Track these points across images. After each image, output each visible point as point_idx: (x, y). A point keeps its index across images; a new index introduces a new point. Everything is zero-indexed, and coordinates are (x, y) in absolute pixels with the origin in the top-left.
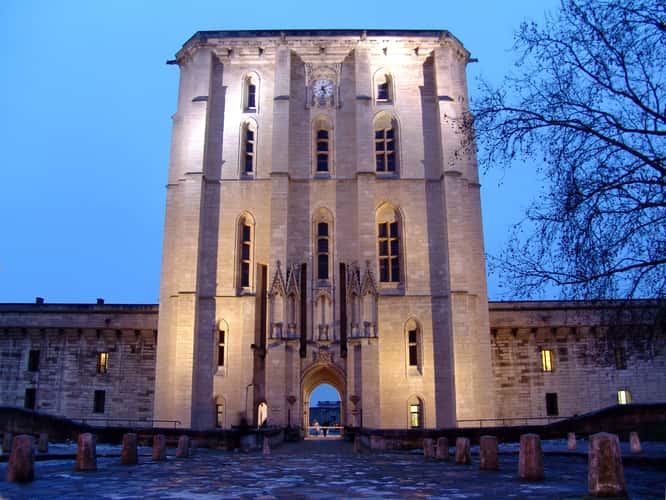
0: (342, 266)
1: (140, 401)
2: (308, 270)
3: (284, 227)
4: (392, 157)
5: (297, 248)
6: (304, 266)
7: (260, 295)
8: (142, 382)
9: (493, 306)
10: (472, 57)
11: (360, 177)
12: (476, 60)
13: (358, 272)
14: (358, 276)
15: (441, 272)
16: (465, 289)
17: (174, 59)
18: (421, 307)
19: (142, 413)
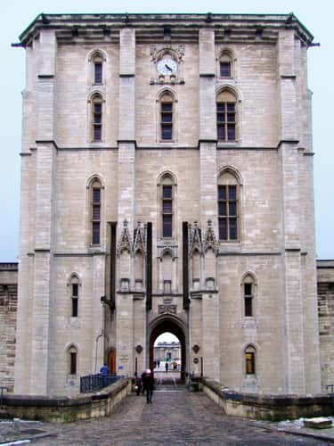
0: (185, 226)
1: (9, 347)
2: (154, 229)
3: (131, 189)
4: (232, 126)
5: (144, 210)
6: (149, 226)
7: (109, 252)
8: (10, 332)
9: (321, 264)
10: (314, 42)
11: (202, 144)
12: (318, 45)
13: (200, 231)
14: (200, 233)
15: (275, 231)
16: (298, 246)
17: (19, 42)
18: (256, 264)
19: (11, 358)
